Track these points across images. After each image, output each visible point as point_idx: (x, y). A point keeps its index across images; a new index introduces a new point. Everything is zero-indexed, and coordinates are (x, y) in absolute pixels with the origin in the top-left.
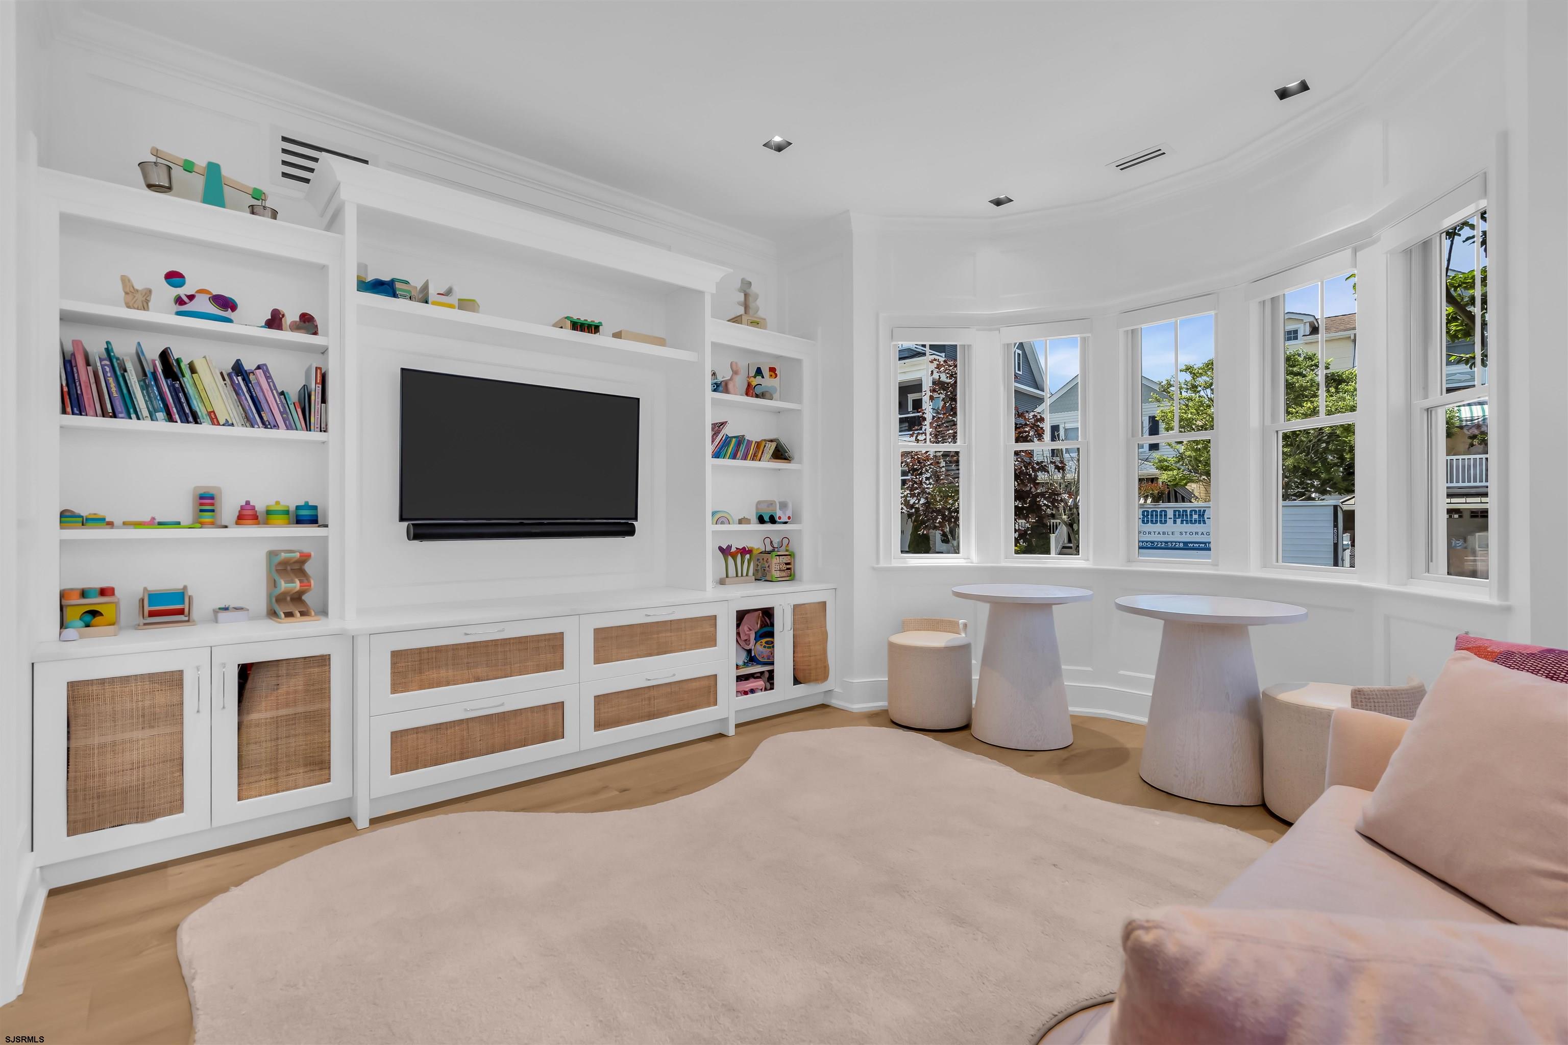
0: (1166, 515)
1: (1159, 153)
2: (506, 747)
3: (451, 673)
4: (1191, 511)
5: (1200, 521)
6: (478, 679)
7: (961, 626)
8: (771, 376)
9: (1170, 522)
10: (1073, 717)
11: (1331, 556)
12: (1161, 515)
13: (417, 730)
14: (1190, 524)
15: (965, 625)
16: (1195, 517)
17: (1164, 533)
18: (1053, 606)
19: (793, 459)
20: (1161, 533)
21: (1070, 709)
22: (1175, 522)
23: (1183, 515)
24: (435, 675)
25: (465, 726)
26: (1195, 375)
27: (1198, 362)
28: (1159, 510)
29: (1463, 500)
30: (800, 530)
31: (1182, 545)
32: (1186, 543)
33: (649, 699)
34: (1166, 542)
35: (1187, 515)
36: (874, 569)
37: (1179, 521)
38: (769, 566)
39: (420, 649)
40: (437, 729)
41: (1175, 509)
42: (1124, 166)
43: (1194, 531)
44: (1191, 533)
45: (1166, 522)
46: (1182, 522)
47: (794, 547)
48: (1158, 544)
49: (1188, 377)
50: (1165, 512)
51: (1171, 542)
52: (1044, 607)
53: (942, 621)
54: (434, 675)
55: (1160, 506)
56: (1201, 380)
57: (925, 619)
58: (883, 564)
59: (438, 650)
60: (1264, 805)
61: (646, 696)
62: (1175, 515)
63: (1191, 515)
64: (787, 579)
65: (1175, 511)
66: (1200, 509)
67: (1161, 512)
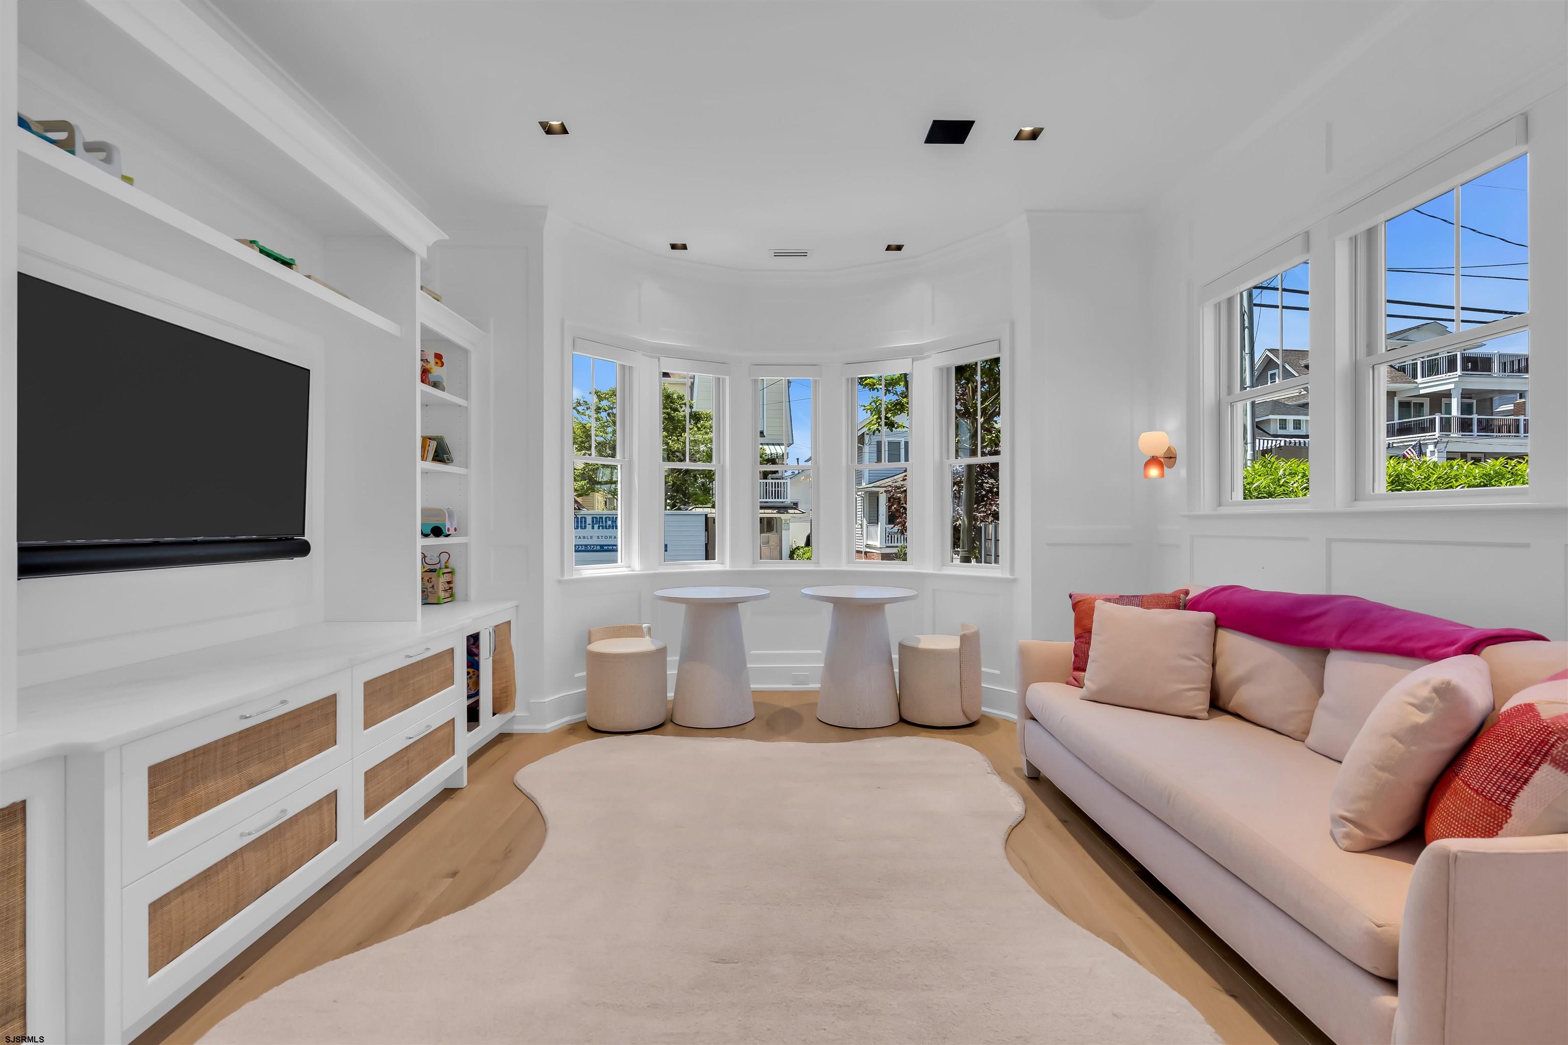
0: (585, 521)
1: (804, 254)
2: (282, 875)
3: (221, 783)
4: (606, 518)
5: (613, 526)
6: (252, 784)
7: (645, 630)
8: (437, 363)
9: (589, 527)
10: (755, 692)
11: (702, 554)
12: (581, 521)
13: (181, 890)
14: (605, 530)
15: (649, 629)
16: (609, 523)
17: (584, 537)
18: (739, 604)
19: (452, 461)
20: (582, 538)
21: (752, 686)
22: (593, 527)
23: (599, 521)
24: (203, 793)
25: (239, 860)
26: (600, 398)
27: (605, 389)
28: (579, 517)
29: (770, 511)
30: (466, 543)
31: (599, 547)
32: (602, 546)
33: (408, 762)
34: (586, 546)
35: (602, 521)
36: (560, 582)
37: (596, 526)
38: (433, 587)
39: (185, 755)
40: (206, 877)
41: (593, 516)
42: (777, 255)
43: (608, 535)
44: (606, 537)
45: (585, 527)
46: (599, 528)
47: (453, 563)
48: (578, 548)
49: (595, 399)
50: (585, 518)
51: (590, 545)
52: (731, 605)
53: (623, 627)
54: (200, 792)
55: (580, 513)
56: (604, 403)
57: (608, 628)
58: (566, 577)
59: (205, 750)
60: (902, 720)
61: (405, 759)
62: (593, 521)
63: (606, 521)
64: (449, 599)
65: (593, 518)
66: (613, 516)
67: (581, 518)
